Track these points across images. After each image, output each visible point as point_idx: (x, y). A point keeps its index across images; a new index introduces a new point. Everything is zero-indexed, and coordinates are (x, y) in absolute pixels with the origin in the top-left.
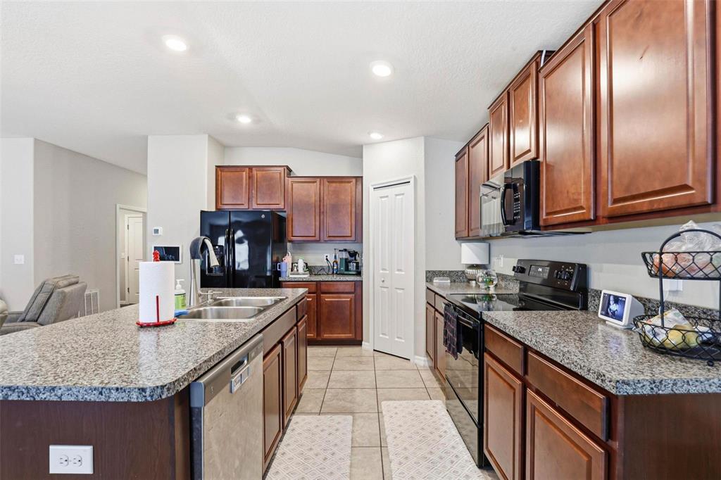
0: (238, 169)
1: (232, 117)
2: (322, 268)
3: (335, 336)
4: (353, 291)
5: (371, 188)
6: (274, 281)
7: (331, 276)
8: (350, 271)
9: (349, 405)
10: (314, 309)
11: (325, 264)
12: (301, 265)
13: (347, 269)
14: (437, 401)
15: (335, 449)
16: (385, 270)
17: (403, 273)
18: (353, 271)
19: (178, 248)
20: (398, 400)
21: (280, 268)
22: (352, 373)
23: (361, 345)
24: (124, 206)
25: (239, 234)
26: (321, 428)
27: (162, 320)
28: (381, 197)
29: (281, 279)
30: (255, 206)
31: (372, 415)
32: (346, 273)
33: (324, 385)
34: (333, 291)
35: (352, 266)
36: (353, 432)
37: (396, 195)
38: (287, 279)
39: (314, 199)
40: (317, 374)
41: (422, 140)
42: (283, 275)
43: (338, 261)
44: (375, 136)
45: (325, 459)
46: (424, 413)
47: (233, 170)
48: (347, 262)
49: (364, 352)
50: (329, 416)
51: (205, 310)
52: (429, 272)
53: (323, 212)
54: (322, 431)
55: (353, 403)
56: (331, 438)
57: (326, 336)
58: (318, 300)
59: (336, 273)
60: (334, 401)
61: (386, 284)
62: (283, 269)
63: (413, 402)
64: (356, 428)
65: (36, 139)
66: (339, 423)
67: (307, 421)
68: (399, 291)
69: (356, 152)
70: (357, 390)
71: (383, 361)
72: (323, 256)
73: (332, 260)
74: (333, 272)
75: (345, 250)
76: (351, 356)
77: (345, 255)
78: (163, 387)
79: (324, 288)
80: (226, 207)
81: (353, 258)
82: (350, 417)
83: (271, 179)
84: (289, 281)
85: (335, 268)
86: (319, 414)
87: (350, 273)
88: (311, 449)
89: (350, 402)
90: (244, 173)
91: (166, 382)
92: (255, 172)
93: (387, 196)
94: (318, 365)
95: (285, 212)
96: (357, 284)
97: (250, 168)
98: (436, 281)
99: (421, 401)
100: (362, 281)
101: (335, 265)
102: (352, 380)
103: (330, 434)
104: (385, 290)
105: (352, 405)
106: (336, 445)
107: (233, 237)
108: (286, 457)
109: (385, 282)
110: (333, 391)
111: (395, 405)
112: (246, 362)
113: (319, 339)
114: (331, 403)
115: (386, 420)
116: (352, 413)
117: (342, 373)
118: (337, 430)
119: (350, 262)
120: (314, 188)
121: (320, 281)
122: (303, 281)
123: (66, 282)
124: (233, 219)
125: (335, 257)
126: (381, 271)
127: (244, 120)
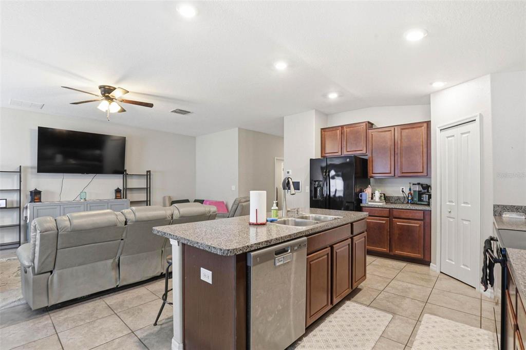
0: (334, 129)
1: (325, 96)
2: (399, 198)
3: (405, 253)
4: (422, 218)
5: (438, 130)
6: (357, 206)
7: (406, 205)
8: (422, 201)
9: (394, 307)
10: (387, 230)
11: (401, 195)
12: (377, 194)
13: (420, 200)
14: (486, 332)
15: (366, 332)
16: (452, 202)
17: (470, 206)
18: (426, 202)
19: (299, 182)
20: (443, 317)
21: (361, 197)
22: (410, 285)
23: (429, 265)
24: (278, 158)
25: (333, 173)
26: (363, 315)
27: (259, 222)
28: (448, 137)
29: (361, 205)
30: (345, 153)
31: (410, 321)
32: (420, 203)
33: (382, 288)
34: (403, 217)
35: (425, 197)
36: (387, 326)
37: (462, 134)
38: (366, 205)
39: (389, 143)
40: (379, 278)
41: (488, 77)
42: (363, 202)
43: (412, 192)
44: (438, 85)
45: (356, 335)
46: (463, 336)
47: (331, 129)
48: (420, 194)
49: (431, 271)
50: (374, 310)
51: (288, 220)
52: (498, 206)
53: (397, 154)
54: (363, 317)
55: (399, 307)
56: (368, 324)
57: (398, 252)
58: (391, 222)
59: (411, 203)
60: (384, 301)
61: (452, 215)
62: (363, 198)
63: (457, 323)
64: (391, 325)
65: (239, 128)
66: (379, 316)
67: (356, 307)
68: (465, 222)
69: (425, 100)
70: (408, 299)
71: (446, 283)
72: (400, 189)
73: (407, 191)
74: (408, 202)
75: (419, 184)
76: (416, 272)
77: (417, 188)
78: (228, 250)
79: (395, 213)
80: (327, 155)
81: (426, 191)
82: (391, 316)
83: (358, 132)
84: (368, 207)
85: (410, 198)
86: (368, 306)
87: (422, 203)
88: (350, 325)
89: (397, 306)
90: (338, 131)
91: (231, 248)
92: (345, 129)
93: (453, 136)
94: (384, 273)
95: (367, 155)
96: (426, 213)
97: (342, 127)
98: (506, 216)
99: (467, 326)
100: (431, 211)
101: (410, 196)
102: (407, 290)
103: (368, 321)
104: (451, 220)
105: (397, 308)
106: (369, 330)
107: (329, 175)
108: (331, 324)
109: (452, 212)
110: (386, 294)
111: (437, 320)
112: (289, 251)
113: (392, 254)
114: (380, 301)
115: (421, 328)
116: (394, 314)
117: (401, 283)
118: (375, 320)
119: (423, 194)
120: (388, 135)
121: (393, 208)
122: (378, 208)
123: (244, 200)
124: (329, 162)
125: (410, 189)
126: (448, 203)
127: (333, 96)
